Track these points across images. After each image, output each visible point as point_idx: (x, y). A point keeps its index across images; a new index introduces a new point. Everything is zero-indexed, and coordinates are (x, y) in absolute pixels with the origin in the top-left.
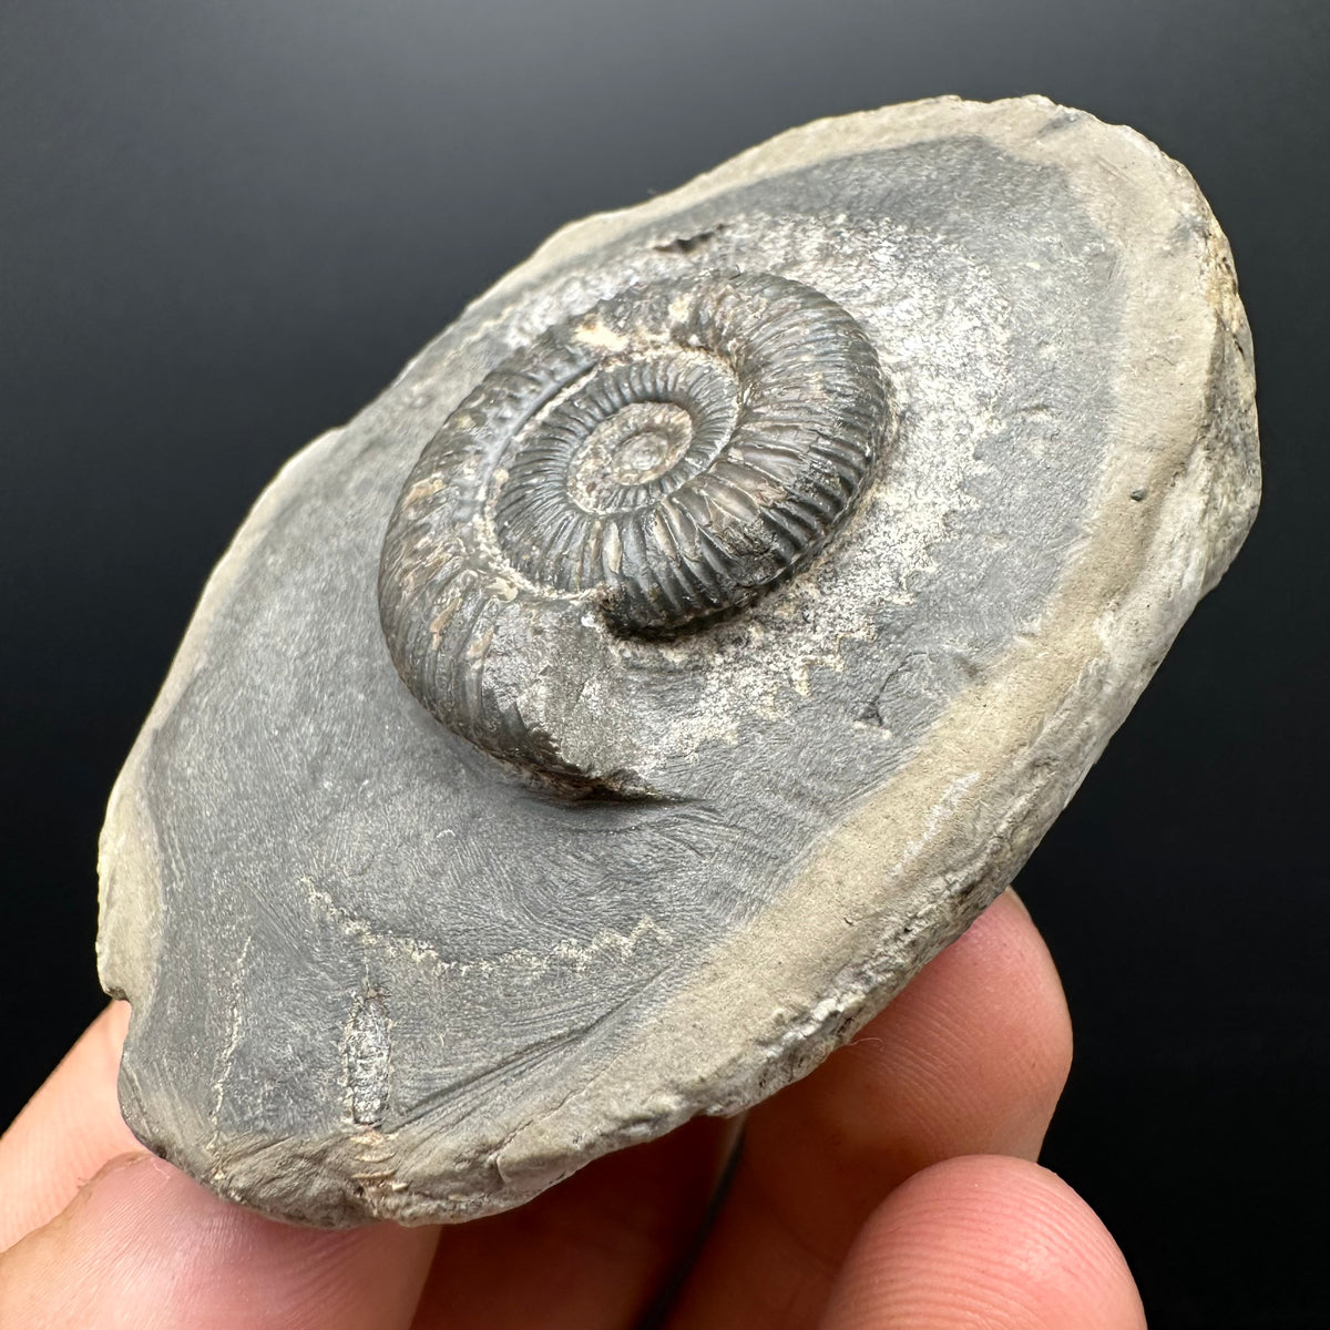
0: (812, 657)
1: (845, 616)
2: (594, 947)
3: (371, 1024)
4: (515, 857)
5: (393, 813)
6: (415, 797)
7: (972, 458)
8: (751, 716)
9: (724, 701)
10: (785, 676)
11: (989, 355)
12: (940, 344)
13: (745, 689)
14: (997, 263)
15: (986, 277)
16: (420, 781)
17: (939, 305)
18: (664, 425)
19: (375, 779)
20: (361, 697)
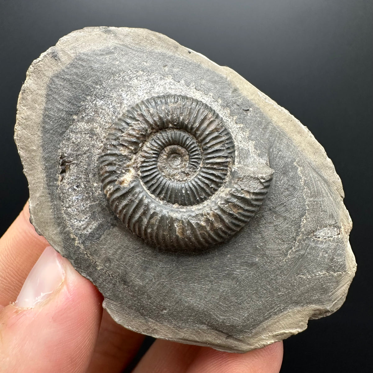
0: (234, 122)
1: (225, 114)
2: (301, 175)
3: (319, 234)
4: (282, 196)
5: (268, 235)
6: (263, 229)
7: (179, 83)
8: (248, 137)
9: (245, 143)
10: (239, 129)
11: (147, 76)
12: (142, 87)
13: (242, 138)
14: (115, 71)
15: (119, 74)
16: (259, 229)
17: (126, 87)
18: (167, 155)
19: (257, 244)
20: (229, 256)
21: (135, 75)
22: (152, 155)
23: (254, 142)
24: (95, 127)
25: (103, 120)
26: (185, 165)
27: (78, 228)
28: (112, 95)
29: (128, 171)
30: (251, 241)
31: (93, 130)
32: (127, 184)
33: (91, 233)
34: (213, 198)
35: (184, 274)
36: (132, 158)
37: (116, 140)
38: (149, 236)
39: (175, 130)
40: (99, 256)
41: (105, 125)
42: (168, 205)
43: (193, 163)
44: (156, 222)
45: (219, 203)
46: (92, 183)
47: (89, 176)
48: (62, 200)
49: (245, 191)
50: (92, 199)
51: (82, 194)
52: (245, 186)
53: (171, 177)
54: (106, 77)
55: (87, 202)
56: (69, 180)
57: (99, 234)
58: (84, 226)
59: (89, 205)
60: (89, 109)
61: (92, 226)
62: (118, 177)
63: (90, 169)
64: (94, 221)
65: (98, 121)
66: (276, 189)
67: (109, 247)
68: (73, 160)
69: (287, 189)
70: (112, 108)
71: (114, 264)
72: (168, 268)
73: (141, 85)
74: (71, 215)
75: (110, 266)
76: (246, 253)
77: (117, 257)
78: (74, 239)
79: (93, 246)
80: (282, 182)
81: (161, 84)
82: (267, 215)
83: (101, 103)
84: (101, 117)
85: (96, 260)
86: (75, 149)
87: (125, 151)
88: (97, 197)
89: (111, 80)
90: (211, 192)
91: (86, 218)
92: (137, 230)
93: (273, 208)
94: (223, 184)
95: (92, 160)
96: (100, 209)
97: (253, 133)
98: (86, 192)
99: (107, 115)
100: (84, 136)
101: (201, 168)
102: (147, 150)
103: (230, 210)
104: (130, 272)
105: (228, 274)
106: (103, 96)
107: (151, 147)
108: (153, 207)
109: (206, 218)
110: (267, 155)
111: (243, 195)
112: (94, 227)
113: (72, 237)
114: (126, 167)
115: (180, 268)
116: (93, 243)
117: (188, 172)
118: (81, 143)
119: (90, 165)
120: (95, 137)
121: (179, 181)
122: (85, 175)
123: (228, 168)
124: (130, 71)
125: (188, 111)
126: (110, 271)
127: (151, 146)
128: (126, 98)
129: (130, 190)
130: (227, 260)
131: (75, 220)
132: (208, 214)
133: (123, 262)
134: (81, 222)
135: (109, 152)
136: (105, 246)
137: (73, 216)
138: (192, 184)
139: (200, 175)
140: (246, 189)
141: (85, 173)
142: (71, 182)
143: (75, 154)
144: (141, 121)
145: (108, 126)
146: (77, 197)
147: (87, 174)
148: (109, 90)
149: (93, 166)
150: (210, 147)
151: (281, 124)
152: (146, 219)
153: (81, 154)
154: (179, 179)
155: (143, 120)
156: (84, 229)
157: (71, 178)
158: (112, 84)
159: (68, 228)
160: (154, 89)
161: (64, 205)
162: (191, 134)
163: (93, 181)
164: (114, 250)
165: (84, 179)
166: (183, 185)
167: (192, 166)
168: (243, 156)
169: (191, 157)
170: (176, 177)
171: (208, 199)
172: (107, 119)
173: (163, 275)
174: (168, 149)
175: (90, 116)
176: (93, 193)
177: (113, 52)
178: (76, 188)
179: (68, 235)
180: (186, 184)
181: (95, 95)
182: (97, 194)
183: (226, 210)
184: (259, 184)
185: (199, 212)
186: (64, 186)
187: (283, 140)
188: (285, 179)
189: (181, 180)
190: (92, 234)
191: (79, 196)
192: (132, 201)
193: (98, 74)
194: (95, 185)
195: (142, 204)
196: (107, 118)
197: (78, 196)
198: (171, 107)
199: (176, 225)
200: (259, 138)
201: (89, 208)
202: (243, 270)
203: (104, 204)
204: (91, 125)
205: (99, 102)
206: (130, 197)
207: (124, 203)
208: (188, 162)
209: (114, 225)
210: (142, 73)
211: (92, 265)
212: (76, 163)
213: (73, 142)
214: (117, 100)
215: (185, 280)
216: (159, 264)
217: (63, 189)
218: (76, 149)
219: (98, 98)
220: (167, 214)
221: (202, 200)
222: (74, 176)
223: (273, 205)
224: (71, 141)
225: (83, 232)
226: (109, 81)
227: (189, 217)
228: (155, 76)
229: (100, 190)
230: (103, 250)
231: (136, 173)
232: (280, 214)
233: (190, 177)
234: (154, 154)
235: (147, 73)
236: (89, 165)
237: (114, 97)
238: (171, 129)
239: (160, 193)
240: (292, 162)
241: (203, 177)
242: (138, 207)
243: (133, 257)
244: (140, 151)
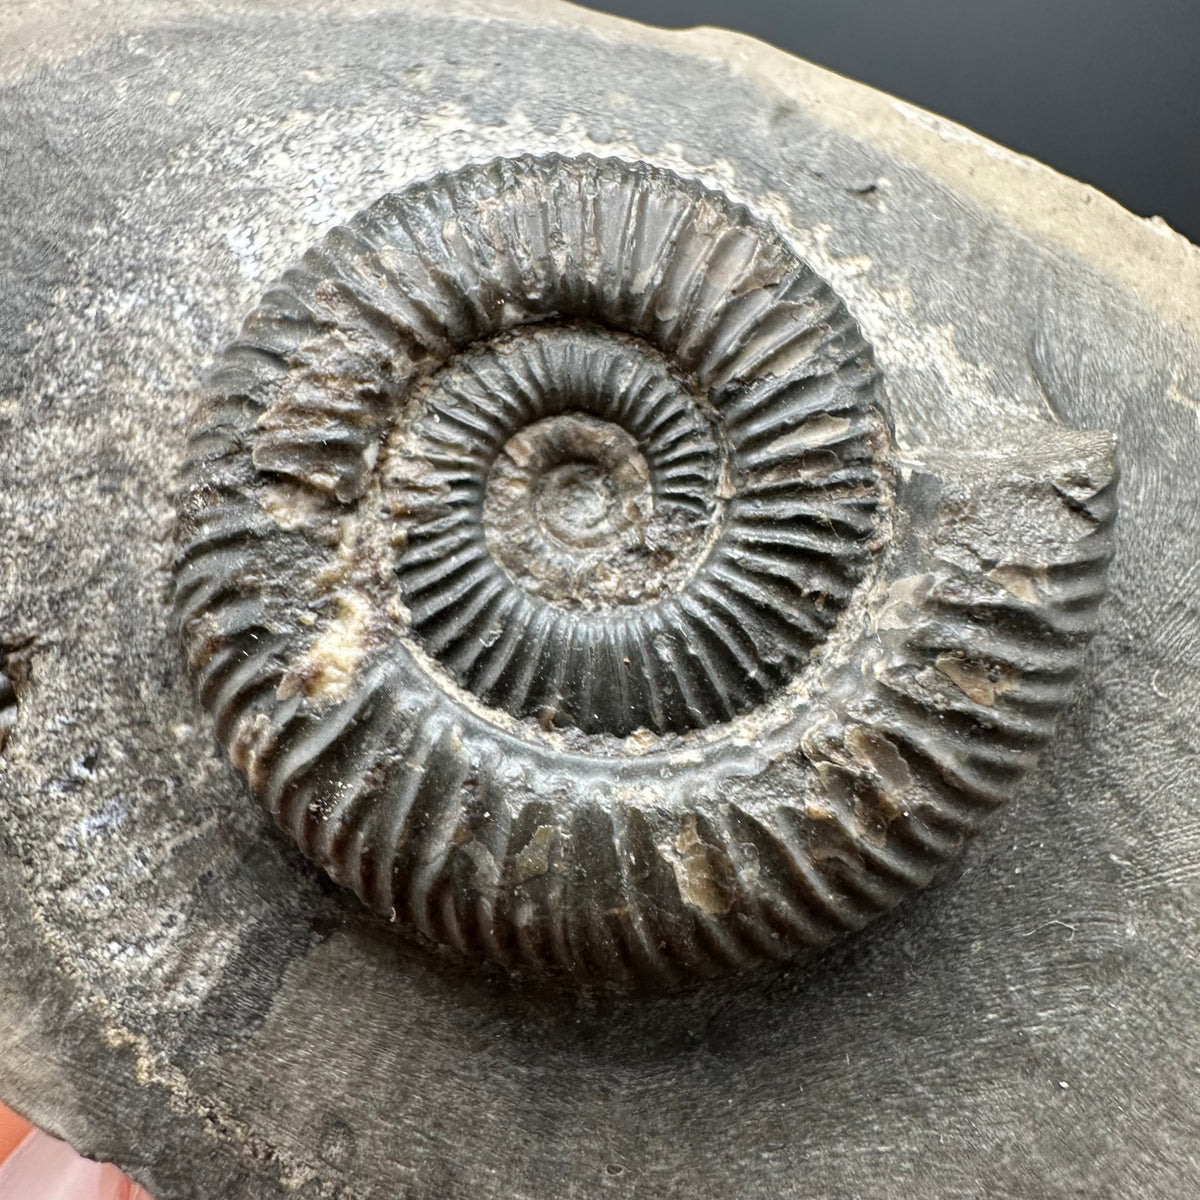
0: (825, 256)
4: (1164, 569)
5: (1150, 787)
6: (1120, 761)
7: (504, 128)
8: (914, 313)
9: (908, 343)
10: (856, 282)
11: (336, 126)
12: (319, 182)
13: (885, 321)
14: (166, 139)
15: (193, 148)
16: (1095, 764)
17: (241, 199)
18: (529, 477)
19: (1107, 846)
20: (976, 946)
21: (274, 136)
22: (447, 494)
23: (948, 331)
24: (118, 431)
25: (155, 389)
26: (636, 508)
27: (135, 988)
28: (176, 251)
29: (335, 609)
30: (1073, 839)
31: (114, 452)
32: (343, 686)
33: (212, 998)
34: (834, 650)
35: (763, 1106)
36: (341, 538)
37: (231, 462)
38: (528, 945)
39: (538, 336)
40: (280, 1114)
41: (167, 408)
42: (597, 748)
43: (681, 490)
44: (551, 858)
45: (879, 668)
46: (160, 729)
47: (138, 692)
48: (21, 851)
49: (1005, 569)
50: (181, 813)
51: (122, 796)
52: (995, 543)
53: (575, 594)
54: (129, 176)
55: (156, 835)
56: (38, 740)
57: (254, 993)
58: (166, 968)
59: (168, 846)
60: (74, 348)
61: (207, 957)
62: (282, 658)
63: (139, 656)
64: (215, 926)
65: (127, 399)
66: (1124, 536)
67: (324, 1052)
68: (38, 628)
69: (1179, 524)
70: (190, 319)
71: (372, 1137)
72: (669, 1090)
73: (312, 172)
74: (86, 921)
75: (353, 1153)
76: (1064, 911)
77: (382, 1096)
78: (128, 1053)
79: (234, 1068)
80: (1141, 497)
81: (416, 148)
82: (1116, 684)
83: (125, 308)
84: (140, 372)
85: (271, 1140)
86: (39, 568)
87: (292, 504)
88: (205, 795)
89: (159, 185)
90: (818, 620)
91: (170, 922)
92: (454, 927)
93: (1138, 636)
94: (871, 562)
95: (136, 606)
96: (232, 857)
97: (930, 288)
98: (142, 779)
99: (168, 357)
100: (70, 491)
101: (728, 503)
102: (411, 476)
103: (953, 691)
104: (469, 1161)
105: (999, 1049)
106: (130, 268)
107: (429, 455)
108: (517, 778)
109: (831, 771)
110: (1029, 379)
111: (1002, 592)
112: (223, 962)
113: (117, 1042)
114: (317, 595)
115: (736, 1078)
116: (230, 1050)
117: (665, 542)
118: (66, 529)
119: (132, 633)
120: (129, 486)
121: (627, 601)
122: (117, 692)
123: (875, 472)
124: (243, 121)
125: (584, 212)
126: (357, 1182)
127: (428, 450)
128: (252, 250)
129: (368, 713)
130: (975, 970)
131: (115, 947)
132: (836, 744)
133: (417, 1114)
134: (148, 948)
135: (207, 532)
136: (301, 1052)
137: (98, 927)
138: (704, 601)
139: (734, 542)
140: (1009, 557)
141: (114, 681)
142: (51, 745)
143: (45, 598)
144: (343, 323)
145: (184, 409)
146: (97, 822)
147: (127, 687)
148: (157, 232)
149: (150, 633)
150: (752, 378)
151: (1044, 225)
152: (489, 856)
153: (74, 589)
154: (621, 590)
155: (357, 317)
156: (171, 981)
157: (49, 725)
158: (163, 201)
159: (83, 999)
160: (382, 178)
161: (38, 880)
162: (632, 335)
163: (163, 714)
164: (357, 1062)
165: (118, 714)
166: (655, 623)
167: (674, 505)
168: (919, 408)
169: (658, 461)
170: (601, 586)
171: (808, 663)
172: (173, 375)
173: (653, 1134)
174: (525, 446)
175: (85, 382)
176: (178, 781)
177: (140, 57)
178: (85, 773)
179: (92, 1033)
180: (671, 611)
181: (90, 275)
182: (201, 777)
183: (929, 699)
184: (1066, 514)
185: (776, 746)
186: (19, 775)
187: (1079, 296)
188: (1153, 476)
189: (634, 594)
190: (219, 1000)
191: (111, 813)
192: (391, 773)
193: (88, 169)
194: (182, 731)
195: (453, 777)
196: (174, 373)
197: (101, 812)
198: (491, 216)
199: (668, 848)
200: (963, 308)
201: (174, 861)
202: (1071, 1003)
203: (249, 826)
204: (99, 430)
205: (117, 305)
206: (372, 753)
207: (351, 790)
208: (649, 489)
209: (324, 927)
210: (304, 118)
211: (253, 1169)
212: (57, 643)
213: (21, 538)
214: (205, 268)
215: (778, 1134)
216: (616, 1082)
217: (18, 795)
218: (44, 569)
219: (110, 286)
220: (602, 799)
221: (778, 678)
222: (60, 710)
223: (1134, 625)
224: (11, 533)
225: (166, 1003)
226: (149, 189)
227: (728, 787)
228: (374, 118)
229: (214, 756)
230: (296, 1073)
231: (378, 613)
232: (1181, 661)
233: (680, 568)
234: (455, 485)
235: (331, 116)
236: (127, 635)
237: (187, 262)
238: (515, 332)
239: (539, 691)
240: (1158, 386)
241: (749, 546)
242: (430, 799)
243: (465, 1079)
244: (378, 489)
